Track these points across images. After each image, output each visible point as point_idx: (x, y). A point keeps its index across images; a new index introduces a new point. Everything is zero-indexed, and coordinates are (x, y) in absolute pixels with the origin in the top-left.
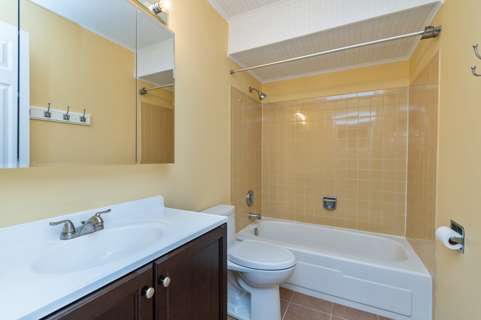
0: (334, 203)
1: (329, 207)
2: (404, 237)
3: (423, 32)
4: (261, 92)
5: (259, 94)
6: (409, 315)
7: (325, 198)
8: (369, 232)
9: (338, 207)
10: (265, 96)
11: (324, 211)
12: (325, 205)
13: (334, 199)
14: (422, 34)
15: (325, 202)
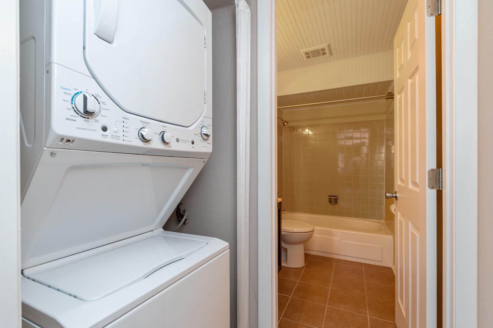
0: (336, 199)
1: (333, 202)
2: (383, 221)
3: (386, 95)
4: (284, 121)
5: (283, 122)
6: (380, 260)
7: (330, 196)
8: (360, 219)
9: (339, 201)
10: (287, 123)
11: (329, 205)
12: (330, 201)
13: (336, 196)
14: (386, 96)
15: (330, 199)
